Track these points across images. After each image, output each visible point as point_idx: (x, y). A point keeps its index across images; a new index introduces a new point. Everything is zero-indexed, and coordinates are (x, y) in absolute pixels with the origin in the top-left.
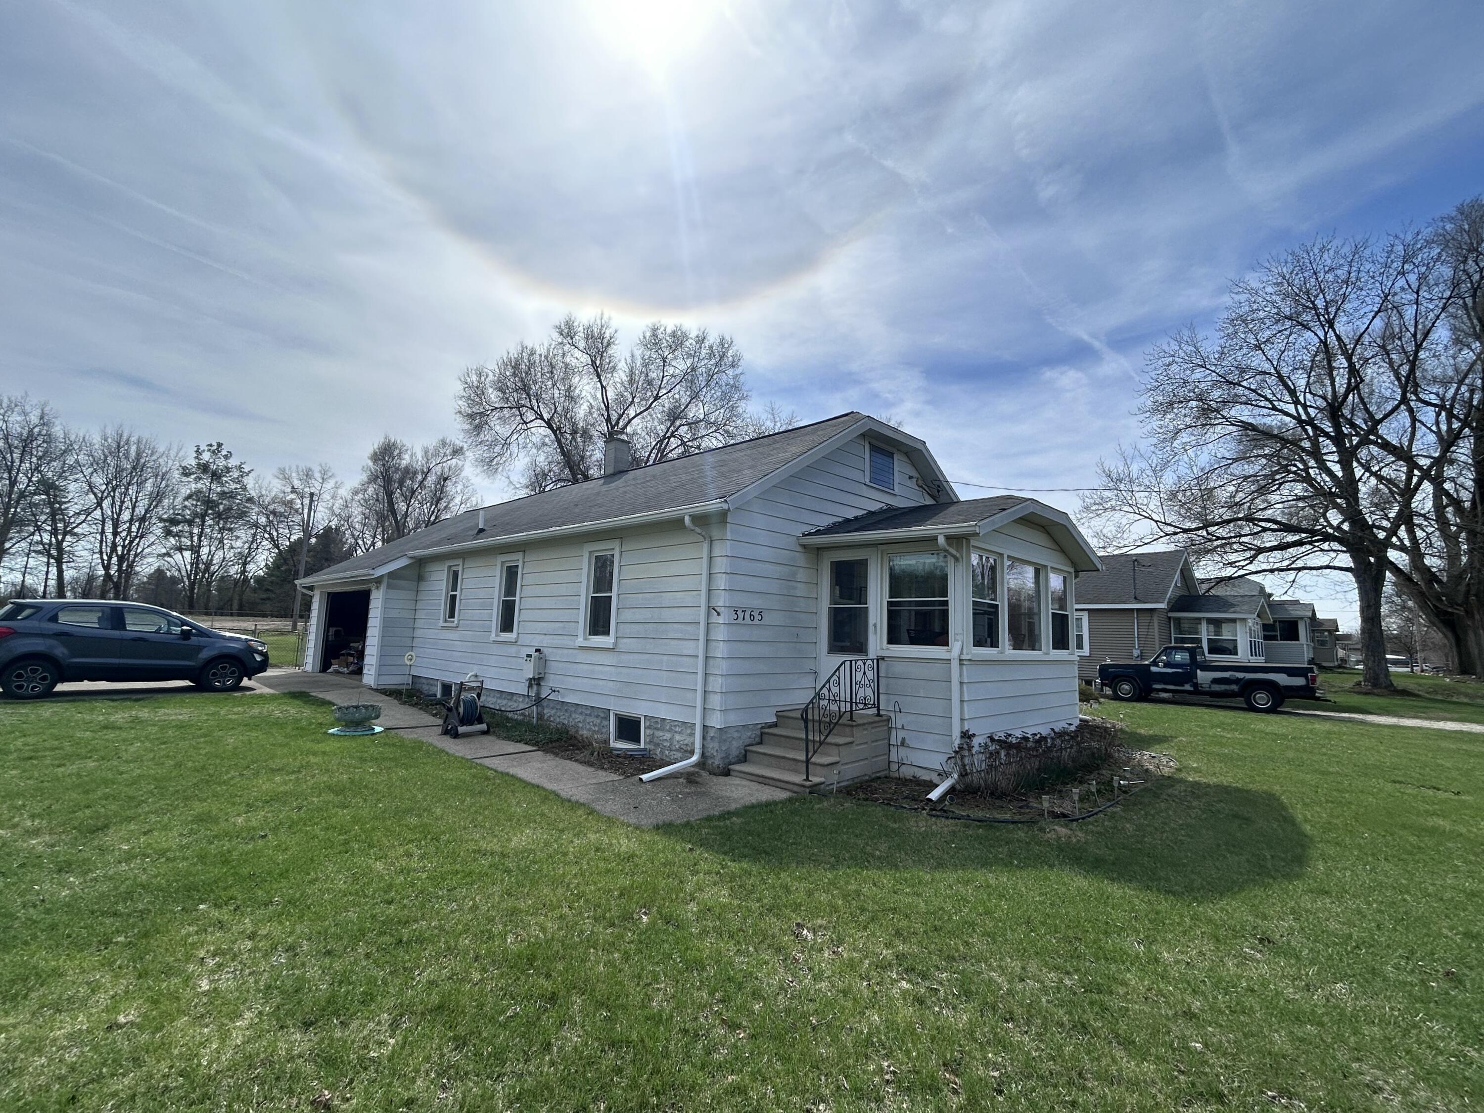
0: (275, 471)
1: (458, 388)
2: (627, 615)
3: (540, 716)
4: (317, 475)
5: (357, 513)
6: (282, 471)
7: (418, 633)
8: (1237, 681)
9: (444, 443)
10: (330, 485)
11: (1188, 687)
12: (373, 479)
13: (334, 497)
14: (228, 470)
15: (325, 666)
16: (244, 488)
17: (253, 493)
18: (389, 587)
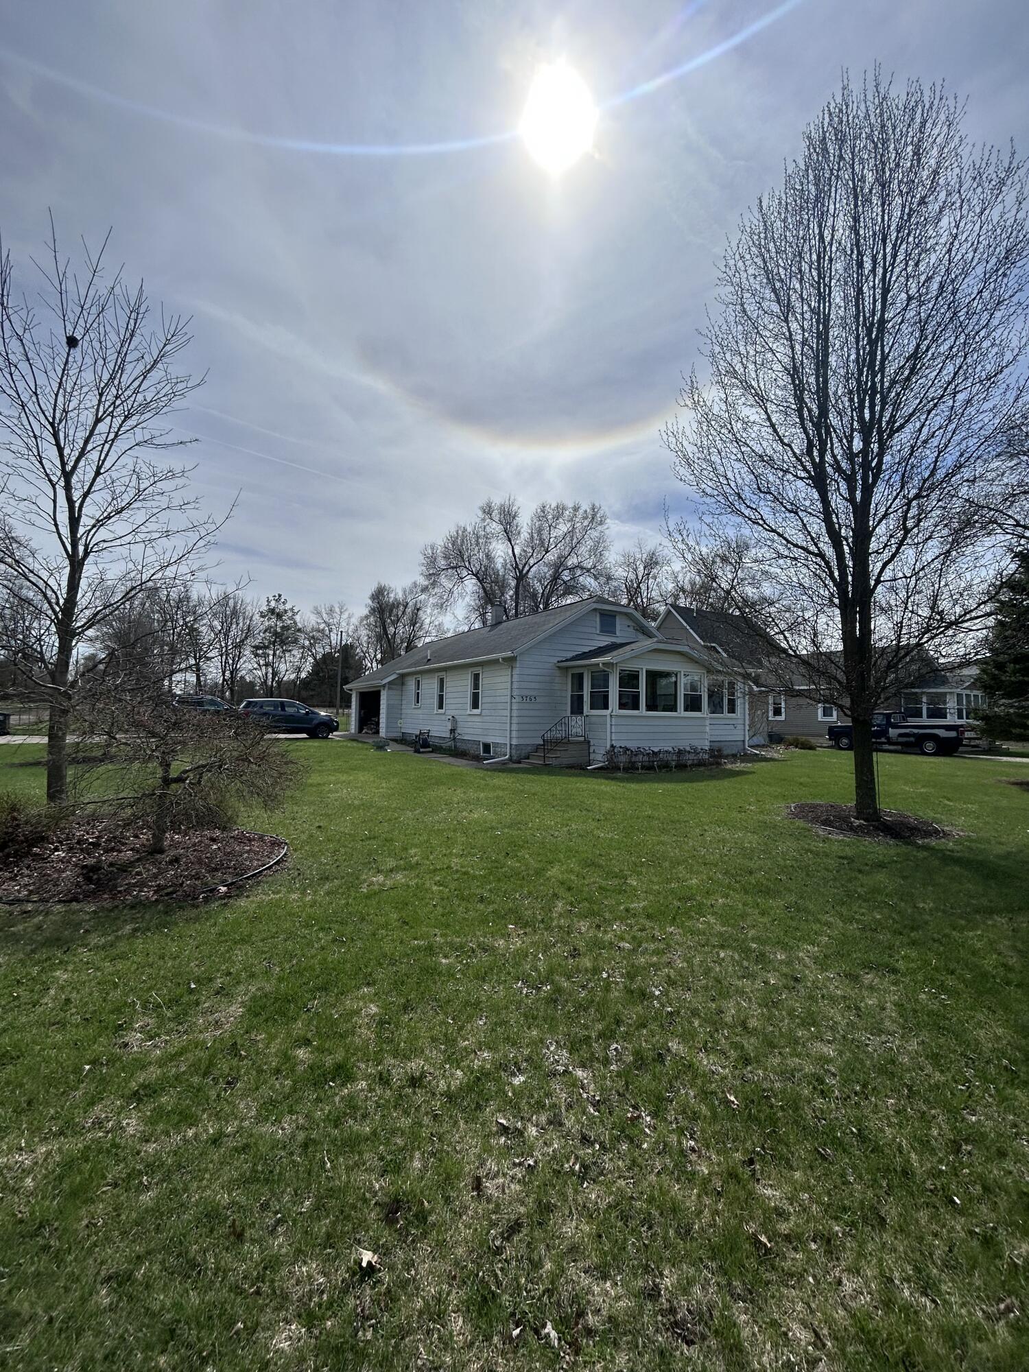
0: (312, 609)
1: (421, 559)
2: (485, 700)
3: (455, 746)
4: (337, 610)
5: (363, 633)
6: (316, 608)
7: (403, 711)
8: (914, 735)
9: (415, 584)
10: (345, 616)
11: (883, 740)
12: (373, 611)
13: (348, 624)
14: (286, 611)
15: (360, 730)
16: (295, 623)
17: (300, 625)
18: (389, 689)
